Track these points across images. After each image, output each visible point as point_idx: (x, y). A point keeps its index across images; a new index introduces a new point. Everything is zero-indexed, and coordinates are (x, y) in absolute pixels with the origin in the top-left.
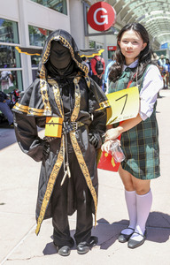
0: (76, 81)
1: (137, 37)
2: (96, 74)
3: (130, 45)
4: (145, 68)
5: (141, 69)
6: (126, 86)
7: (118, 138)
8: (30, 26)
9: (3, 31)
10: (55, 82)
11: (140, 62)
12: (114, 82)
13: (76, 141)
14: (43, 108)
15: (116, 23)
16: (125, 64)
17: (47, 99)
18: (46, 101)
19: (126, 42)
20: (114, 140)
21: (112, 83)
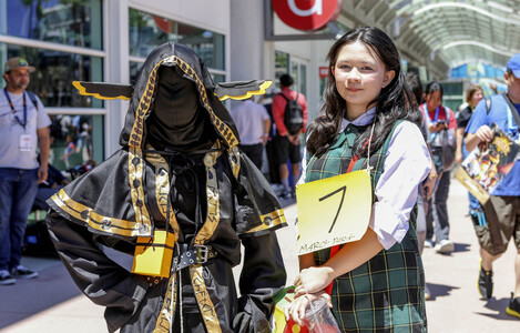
0: (209, 161)
1: (370, 58)
2: (285, 133)
3: (354, 74)
4: (390, 126)
5: (380, 129)
6: (345, 167)
7: (326, 290)
8: (131, 10)
9: (63, 16)
10: (162, 160)
11: (378, 113)
12: (318, 156)
13: (203, 287)
14: (133, 219)
15: (342, 12)
16: (346, 117)
17: (142, 198)
18: (139, 203)
19: (346, 67)
20: (317, 294)
21: (314, 158)
